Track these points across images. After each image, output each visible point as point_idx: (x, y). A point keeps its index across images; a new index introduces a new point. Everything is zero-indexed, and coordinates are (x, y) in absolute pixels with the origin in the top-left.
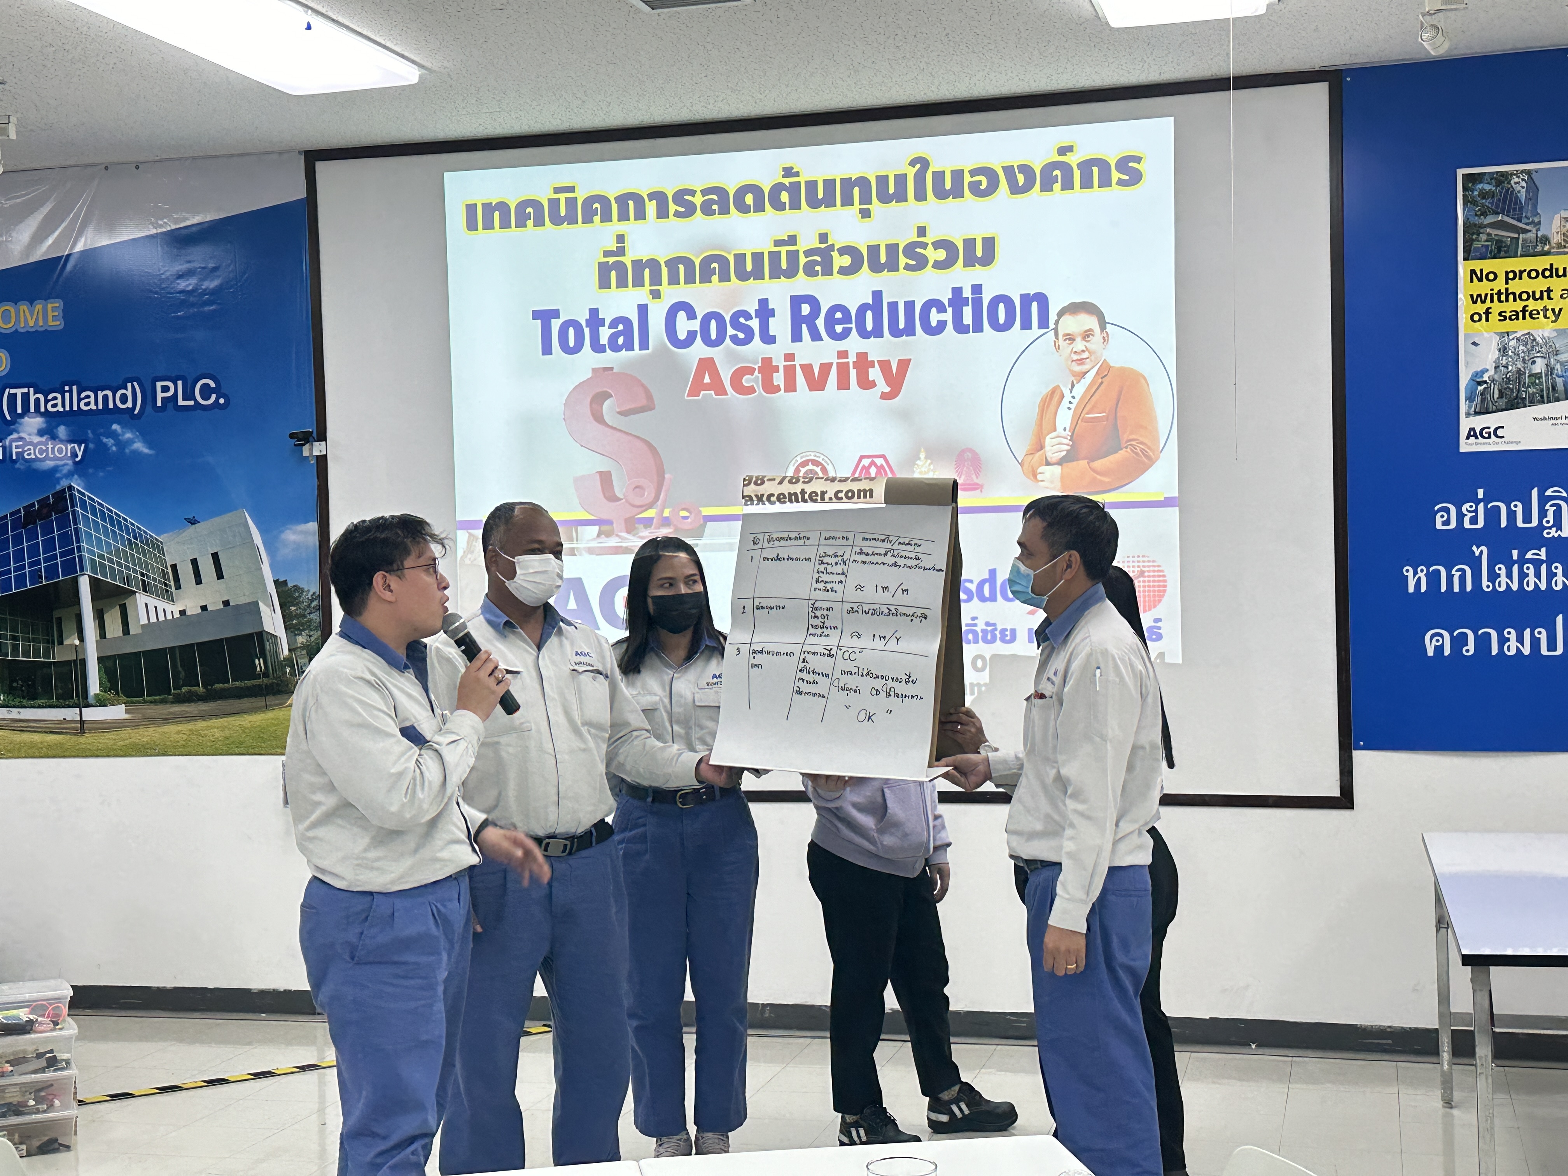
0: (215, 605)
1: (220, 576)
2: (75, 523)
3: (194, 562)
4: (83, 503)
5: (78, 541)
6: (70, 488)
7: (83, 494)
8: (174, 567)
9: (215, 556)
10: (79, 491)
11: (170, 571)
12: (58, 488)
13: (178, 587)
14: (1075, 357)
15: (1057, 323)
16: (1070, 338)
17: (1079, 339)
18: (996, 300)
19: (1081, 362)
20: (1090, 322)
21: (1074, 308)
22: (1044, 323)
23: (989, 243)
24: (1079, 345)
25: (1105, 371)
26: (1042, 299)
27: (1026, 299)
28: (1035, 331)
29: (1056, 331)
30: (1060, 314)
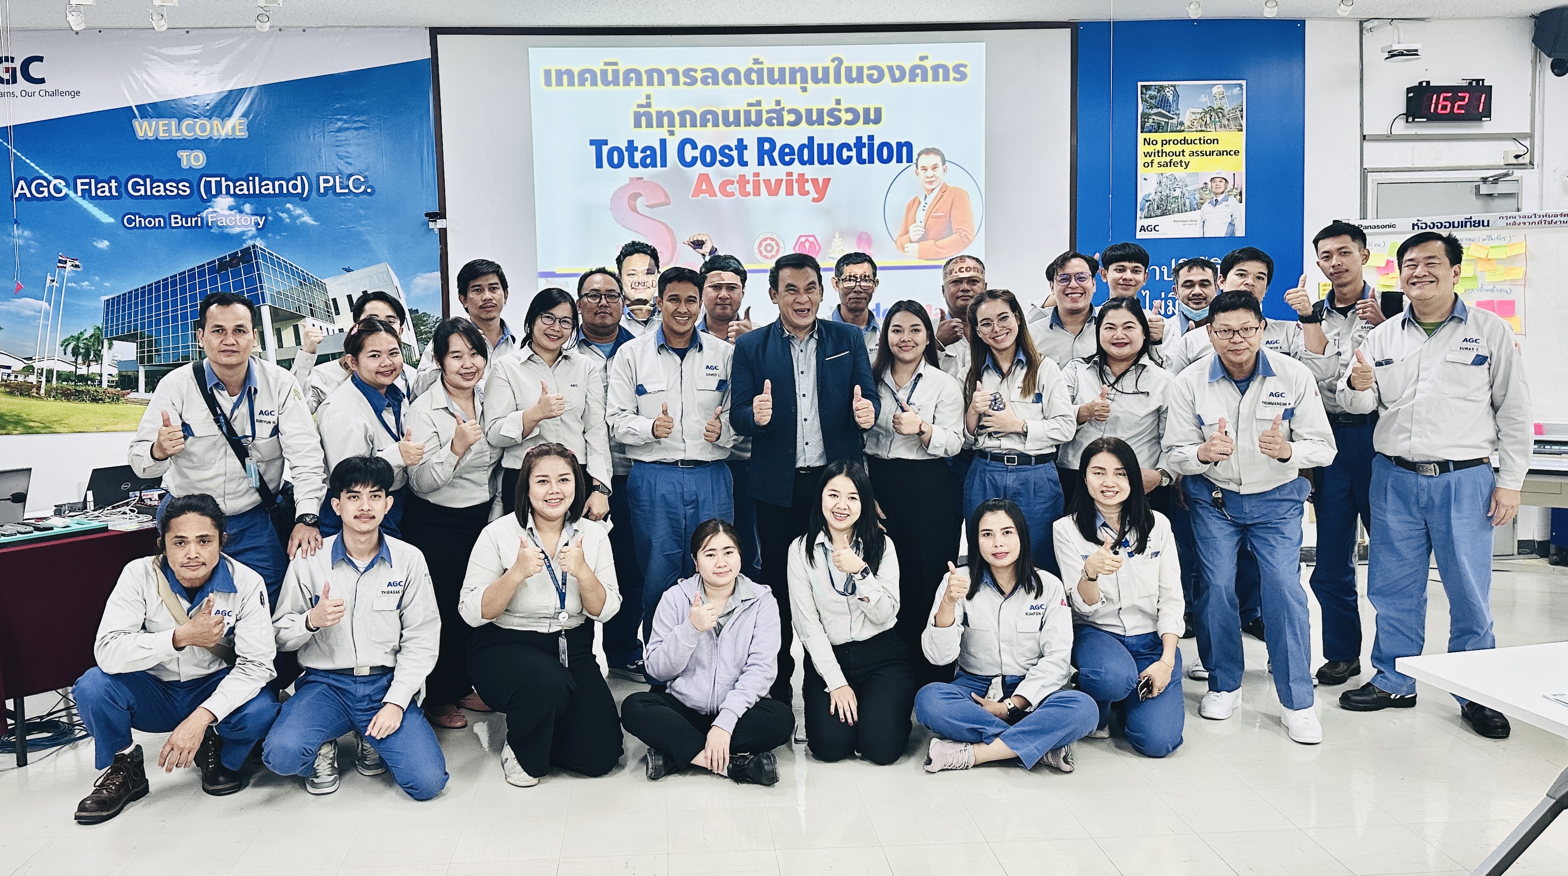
2: (258, 270)
4: (264, 257)
5: (260, 282)
6: (254, 246)
7: (265, 251)
8: (334, 300)
10: (261, 249)
11: (331, 303)
12: (245, 246)
13: (338, 313)
14: (927, 180)
15: (919, 159)
16: (925, 169)
17: (929, 170)
18: (882, 145)
19: (930, 183)
20: (936, 160)
21: (928, 152)
23: (878, 111)
24: (930, 173)
25: (945, 189)
26: (909, 145)
27: (900, 145)
28: (904, 164)
29: (917, 164)
30: (921, 154)
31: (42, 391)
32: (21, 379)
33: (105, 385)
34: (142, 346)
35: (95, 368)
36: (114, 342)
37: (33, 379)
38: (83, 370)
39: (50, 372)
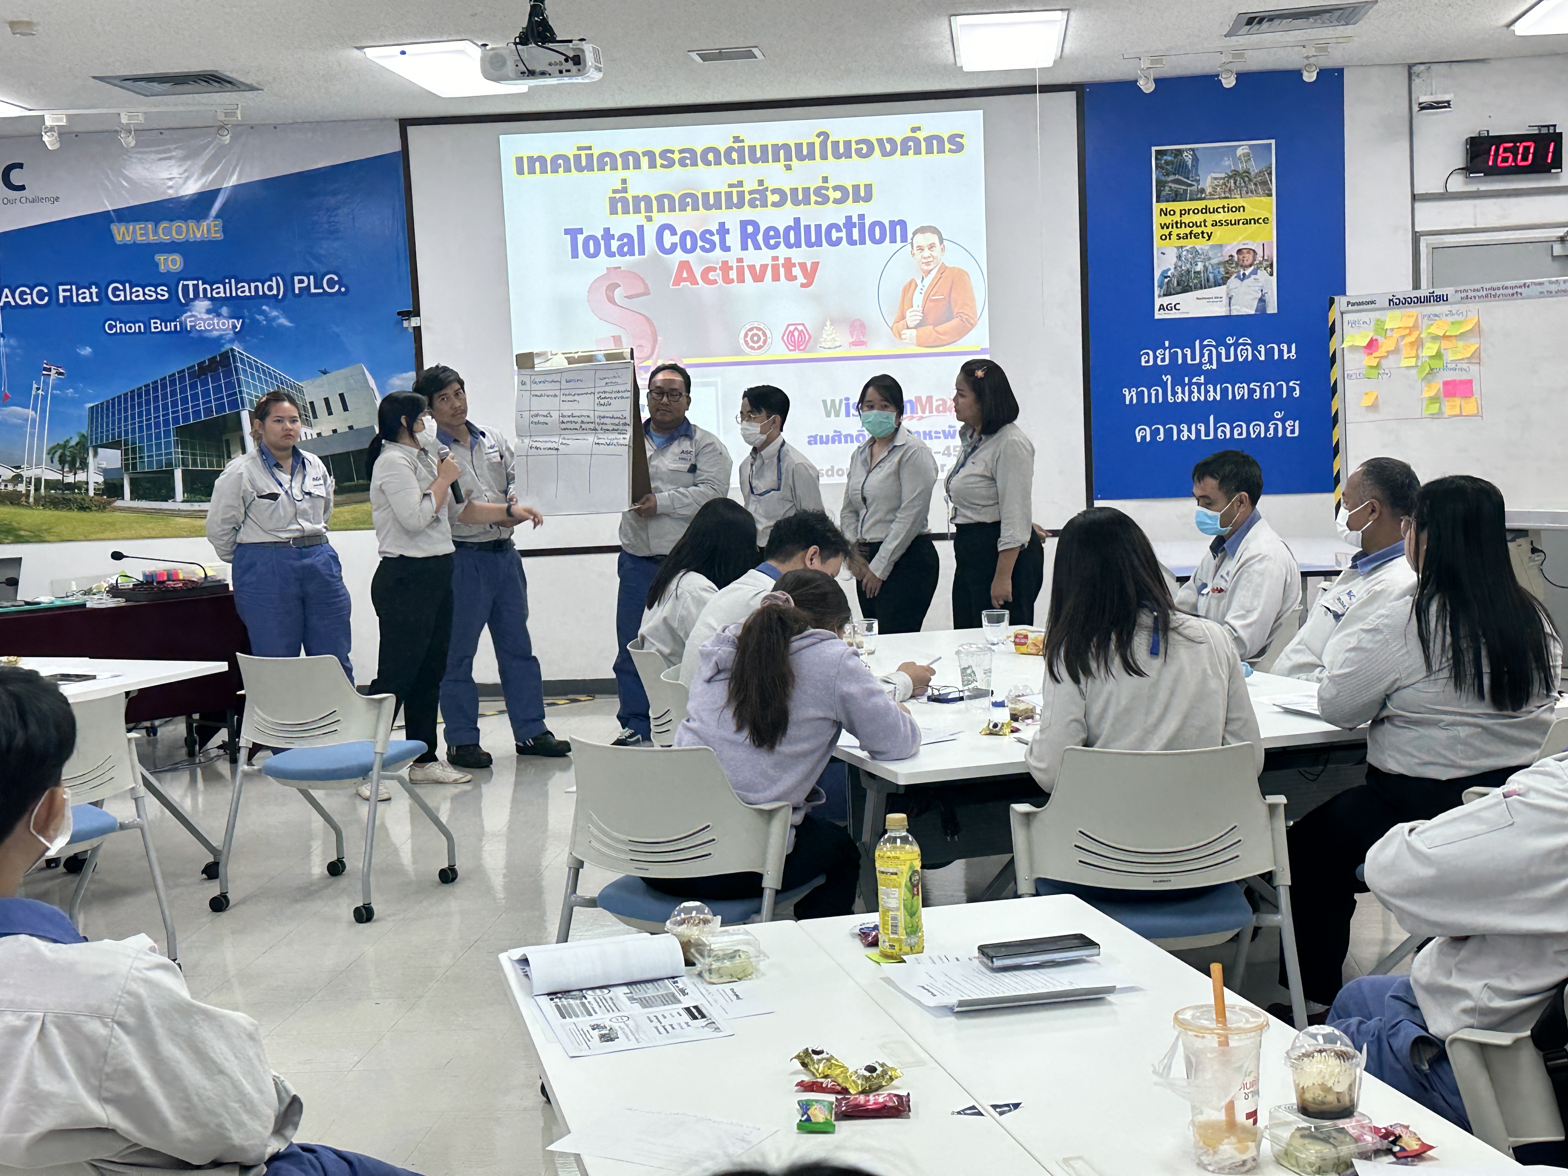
0: (342, 429)
1: (345, 409)
2: (237, 374)
3: (327, 400)
4: (242, 360)
5: (239, 386)
6: (232, 350)
7: (242, 354)
8: (312, 403)
9: (342, 396)
10: (239, 352)
11: (308, 406)
12: (223, 350)
13: (315, 417)
14: (925, 261)
15: (912, 239)
16: (921, 249)
17: (926, 249)
18: (874, 224)
19: (928, 264)
20: (934, 239)
21: (922, 230)
22: (904, 239)
23: (869, 187)
24: (927, 253)
25: (943, 269)
26: (903, 224)
27: (893, 224)
28: (899, 244)
29: (912, 243)
30: (914, 234)
31: (31, 500)
32: (10, 487)
33: (91, 493)
34: (126, 453)
35: (81, 476)
36: (100, 450)
37: (21, 488)
38: (70, 479)
39: (38, 481)
